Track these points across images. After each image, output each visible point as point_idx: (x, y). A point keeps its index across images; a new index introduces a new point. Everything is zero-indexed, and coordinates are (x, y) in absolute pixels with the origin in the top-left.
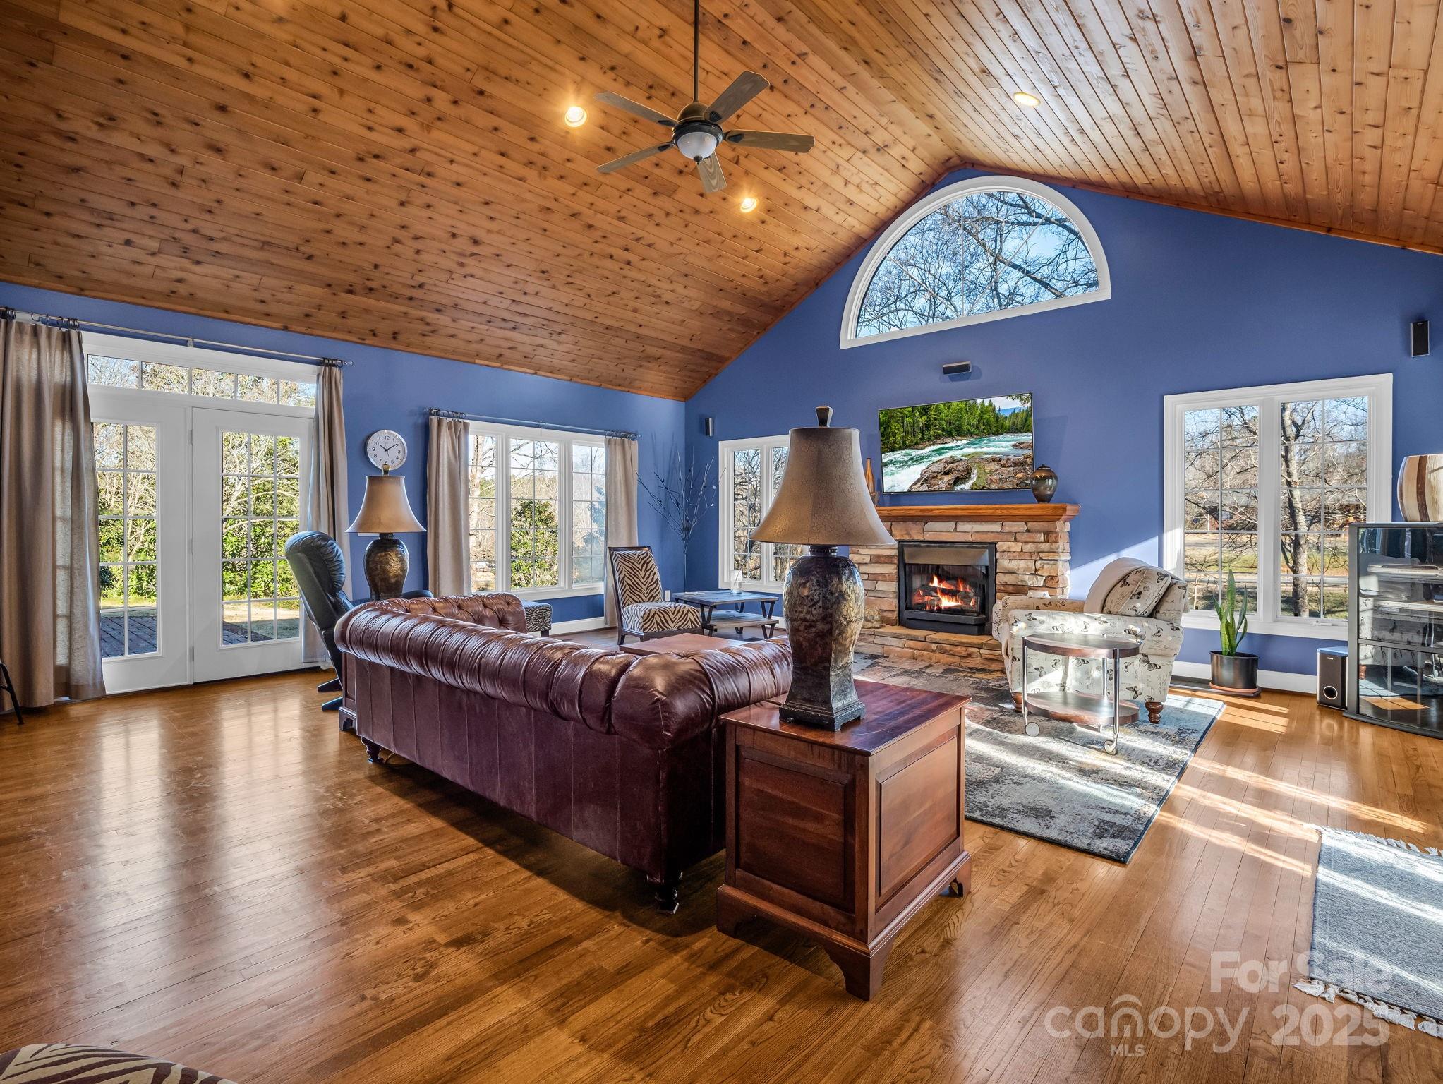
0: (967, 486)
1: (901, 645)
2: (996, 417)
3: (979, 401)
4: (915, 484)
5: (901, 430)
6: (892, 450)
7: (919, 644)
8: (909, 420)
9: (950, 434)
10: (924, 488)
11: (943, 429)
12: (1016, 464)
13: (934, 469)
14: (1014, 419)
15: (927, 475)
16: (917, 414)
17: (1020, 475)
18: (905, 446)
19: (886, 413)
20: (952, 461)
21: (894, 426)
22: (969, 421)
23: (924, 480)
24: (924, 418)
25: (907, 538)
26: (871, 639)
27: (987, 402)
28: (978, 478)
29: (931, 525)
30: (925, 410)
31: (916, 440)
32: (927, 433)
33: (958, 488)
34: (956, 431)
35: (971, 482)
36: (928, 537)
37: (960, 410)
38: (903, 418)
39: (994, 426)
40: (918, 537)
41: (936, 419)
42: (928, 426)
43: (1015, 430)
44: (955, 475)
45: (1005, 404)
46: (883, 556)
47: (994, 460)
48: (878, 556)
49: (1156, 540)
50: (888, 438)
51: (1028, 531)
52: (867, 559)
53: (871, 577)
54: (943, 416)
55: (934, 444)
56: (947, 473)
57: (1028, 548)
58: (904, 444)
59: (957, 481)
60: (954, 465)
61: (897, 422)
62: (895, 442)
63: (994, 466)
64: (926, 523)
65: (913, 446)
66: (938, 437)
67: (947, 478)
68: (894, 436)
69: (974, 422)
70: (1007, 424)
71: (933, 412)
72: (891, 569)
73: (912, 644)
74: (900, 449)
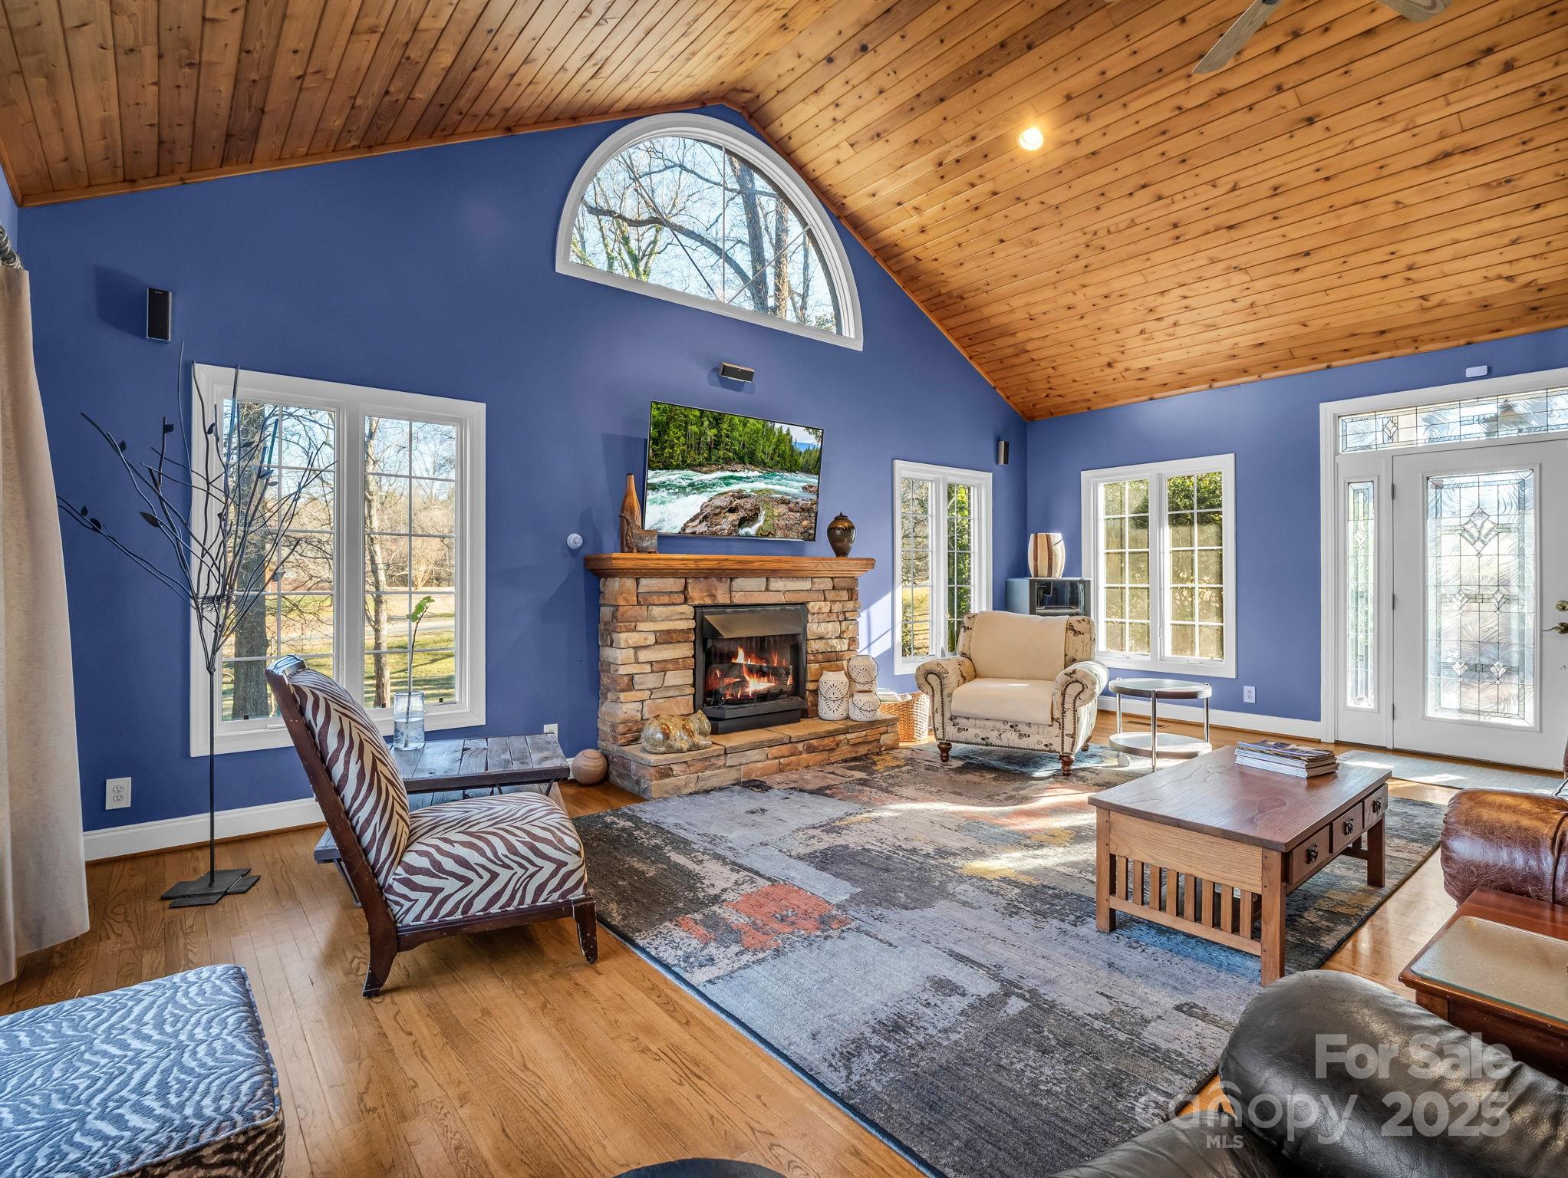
0: (752, 530)
1: (763, 757)
2: (792, 449)
3: (777, 425)
4: (692, 520)
5: (682, 440)
6: (667, 467)
7: (785, 749)
8: (694, 428)
9: (742, 461)
10: (702, 528)
11: (735, 453)
12: (803, 509)
13: (717, 502)
14: (807, 457)
15: (708, 510)
16: (706, 423)
17: (805, 523)
18: (684, 465)
19: (664, 411)
20: (740, 495)
21: (673, 433)
22: (764, 449)
23: (704, 517)
24: (714, 431)
25: (708, 601)
26: (721, 762)
27: (785, 428)
28: (766, 520)
29: (740, 583)
30: (717, 421)
31: (700, 459)
32: (714, 452)
33: (742, 532)
34: (748, 457)
35: (757, 526)
36: (738, 599)
37: (757, 431)
38: (686, 423)
39: (786, 460)
40: (722, 598)
41: (728, 436)
42: (717, 443)
43: (807, 470)
44: (741, 514)
45: (803, 438)
46: (675, 631)
47: (784, 502)
48: (669, 632)
49: (889, 595)
50: (663, 449)
51: (834, 588)
52: (651, 639)
53: (656, 667)
54: (736, 434)
55: (722, 469)
56: (732, 510)
57: (837, 607)
58: (684, 461)
59: (743, 522)
60: (741, 502)
61: (679, 427)
62: (671, 457)
63: (783, 509)
64: (732, 579)
65: (696, 467)
66: (727, 461)
67: (733, 517)
68: (672, 447)
69: (769, 450)
70: (801, 460)
71: (725, 426)
72: (684, 651)
73: (775, 751)
74: (678, 467)
